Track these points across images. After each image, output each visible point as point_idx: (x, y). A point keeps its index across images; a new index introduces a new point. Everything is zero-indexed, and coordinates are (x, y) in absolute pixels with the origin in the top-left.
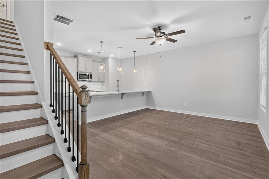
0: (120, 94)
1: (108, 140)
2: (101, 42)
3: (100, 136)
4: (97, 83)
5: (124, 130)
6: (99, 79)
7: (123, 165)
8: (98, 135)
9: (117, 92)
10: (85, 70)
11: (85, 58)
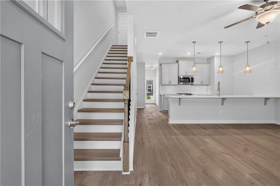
0: (221, 98)
1: (180, 142)
2: (193, 42)
3: (177, 136)
4: (200, 87)
5: (207, 139)
6: (202, 82)
7: (173, 165)
8: (176, 135)
9: (217, 96)
10: (186, 74)
11: (186, 61)
